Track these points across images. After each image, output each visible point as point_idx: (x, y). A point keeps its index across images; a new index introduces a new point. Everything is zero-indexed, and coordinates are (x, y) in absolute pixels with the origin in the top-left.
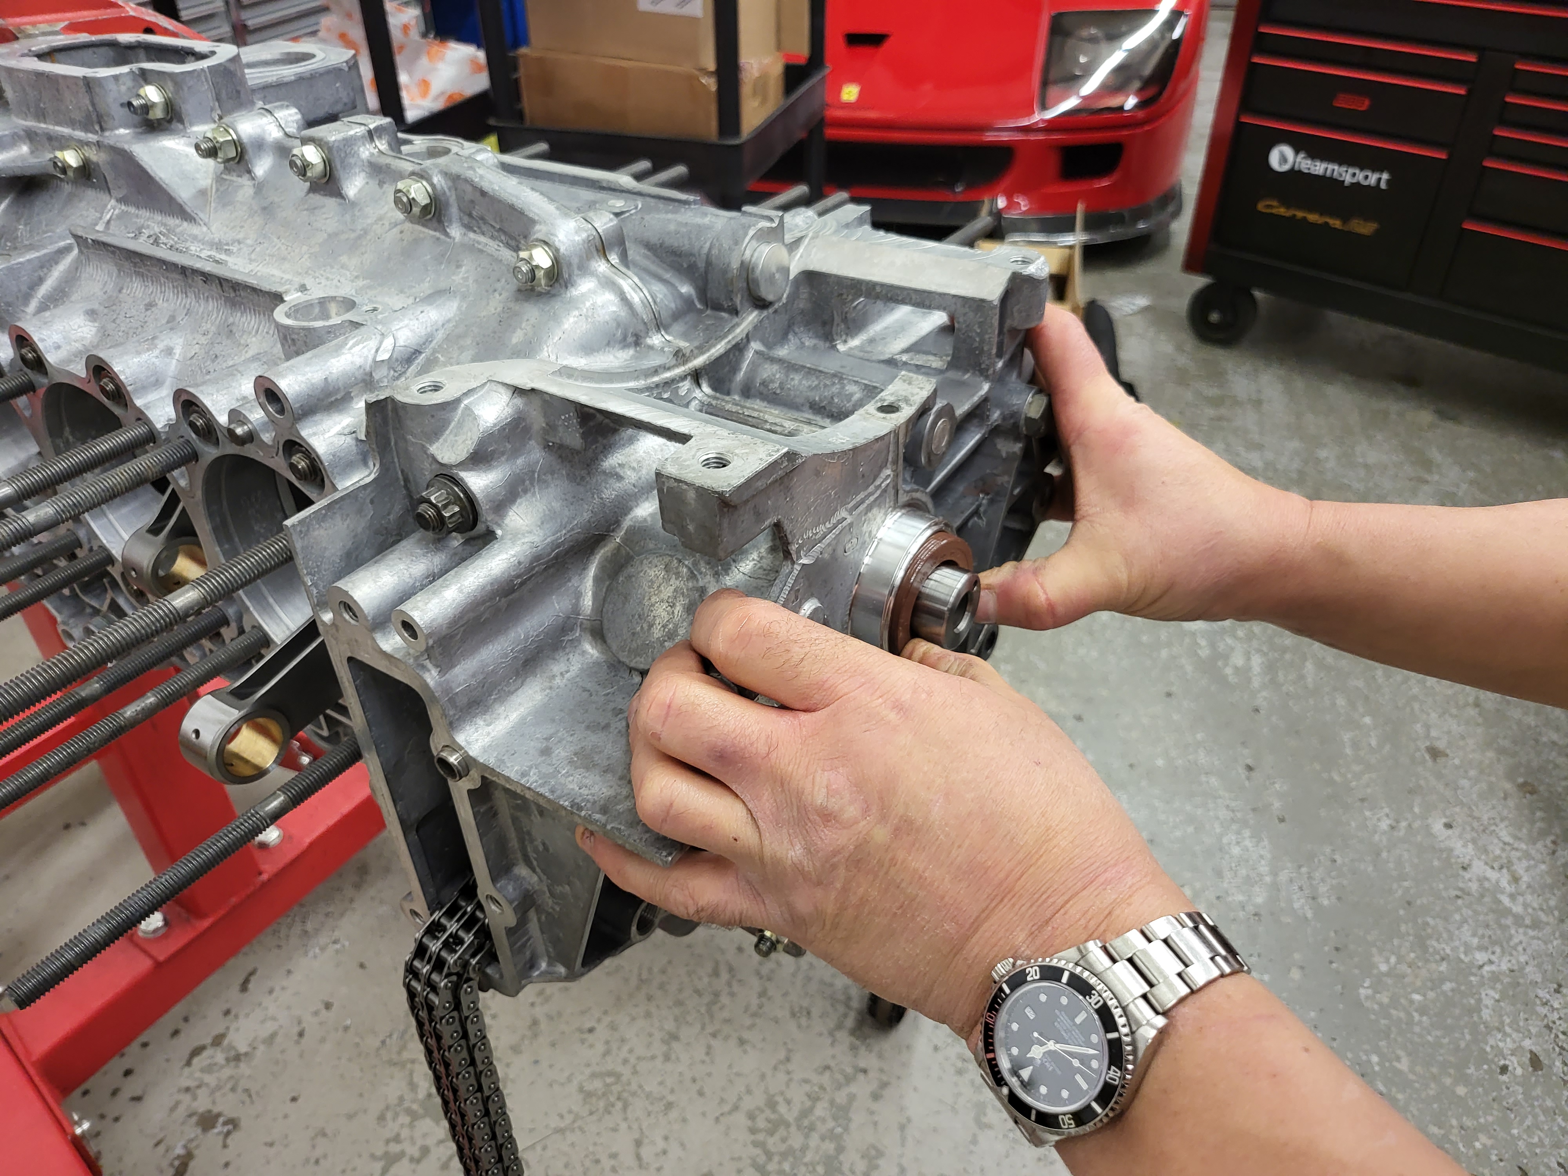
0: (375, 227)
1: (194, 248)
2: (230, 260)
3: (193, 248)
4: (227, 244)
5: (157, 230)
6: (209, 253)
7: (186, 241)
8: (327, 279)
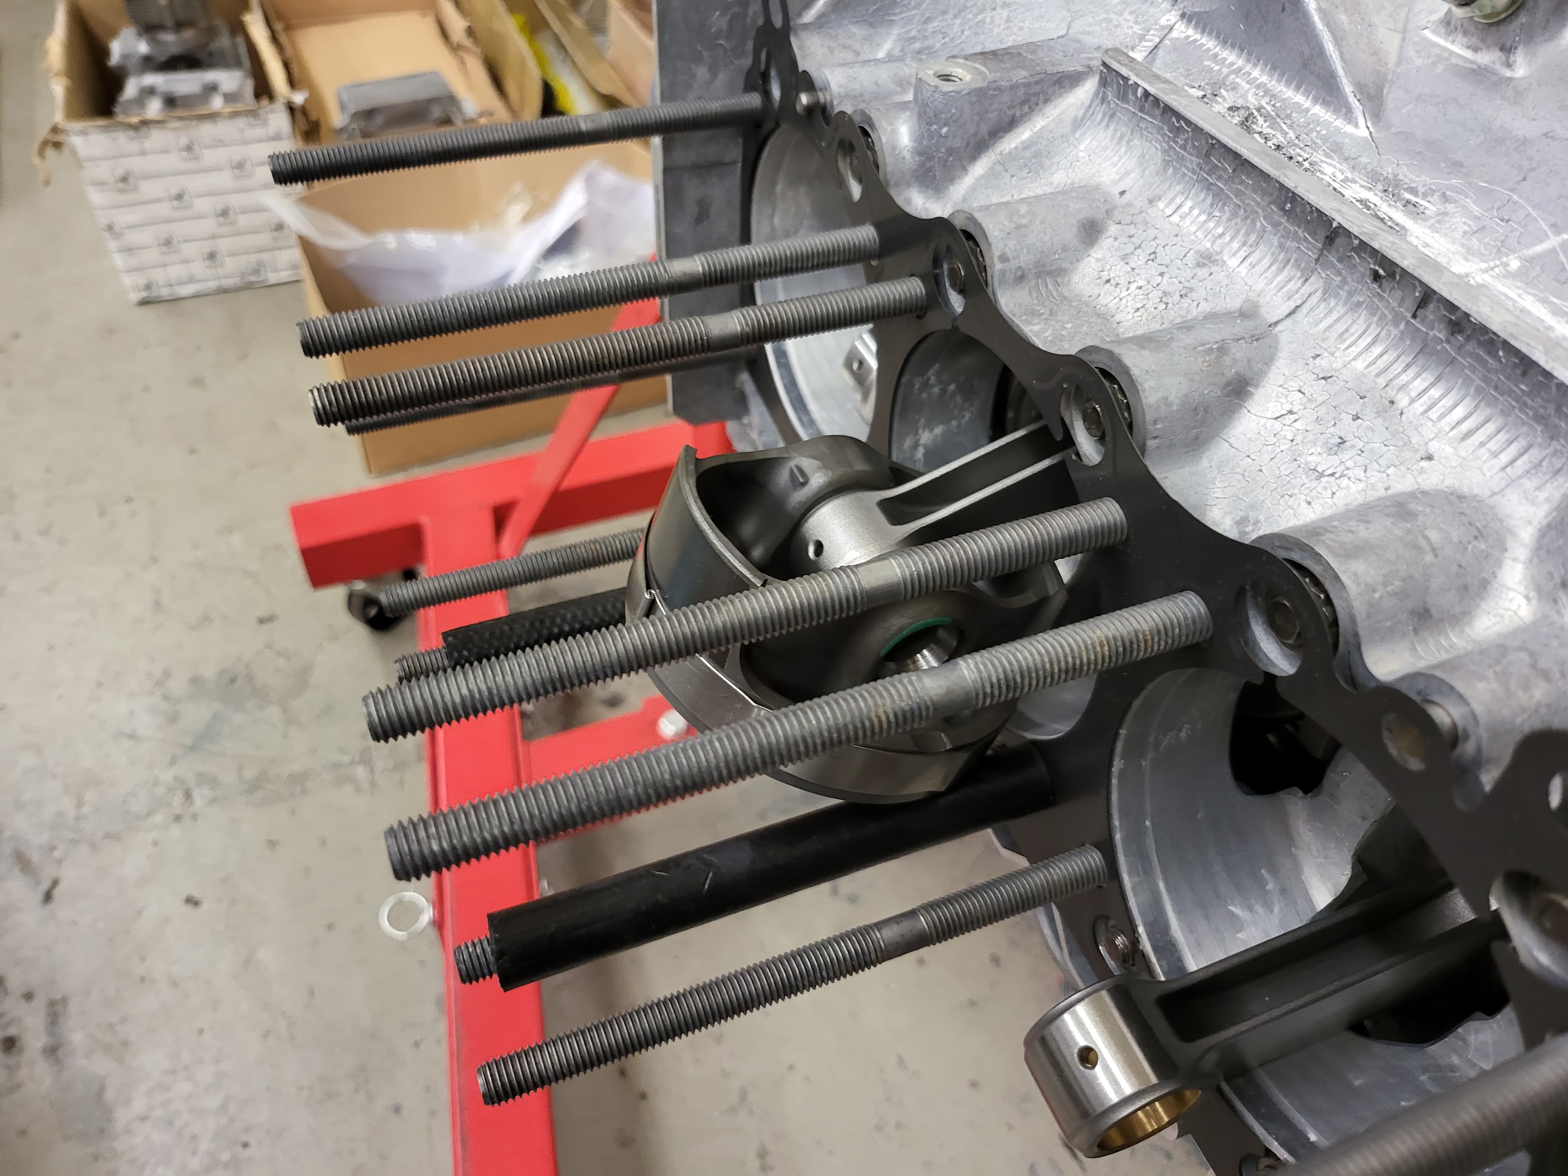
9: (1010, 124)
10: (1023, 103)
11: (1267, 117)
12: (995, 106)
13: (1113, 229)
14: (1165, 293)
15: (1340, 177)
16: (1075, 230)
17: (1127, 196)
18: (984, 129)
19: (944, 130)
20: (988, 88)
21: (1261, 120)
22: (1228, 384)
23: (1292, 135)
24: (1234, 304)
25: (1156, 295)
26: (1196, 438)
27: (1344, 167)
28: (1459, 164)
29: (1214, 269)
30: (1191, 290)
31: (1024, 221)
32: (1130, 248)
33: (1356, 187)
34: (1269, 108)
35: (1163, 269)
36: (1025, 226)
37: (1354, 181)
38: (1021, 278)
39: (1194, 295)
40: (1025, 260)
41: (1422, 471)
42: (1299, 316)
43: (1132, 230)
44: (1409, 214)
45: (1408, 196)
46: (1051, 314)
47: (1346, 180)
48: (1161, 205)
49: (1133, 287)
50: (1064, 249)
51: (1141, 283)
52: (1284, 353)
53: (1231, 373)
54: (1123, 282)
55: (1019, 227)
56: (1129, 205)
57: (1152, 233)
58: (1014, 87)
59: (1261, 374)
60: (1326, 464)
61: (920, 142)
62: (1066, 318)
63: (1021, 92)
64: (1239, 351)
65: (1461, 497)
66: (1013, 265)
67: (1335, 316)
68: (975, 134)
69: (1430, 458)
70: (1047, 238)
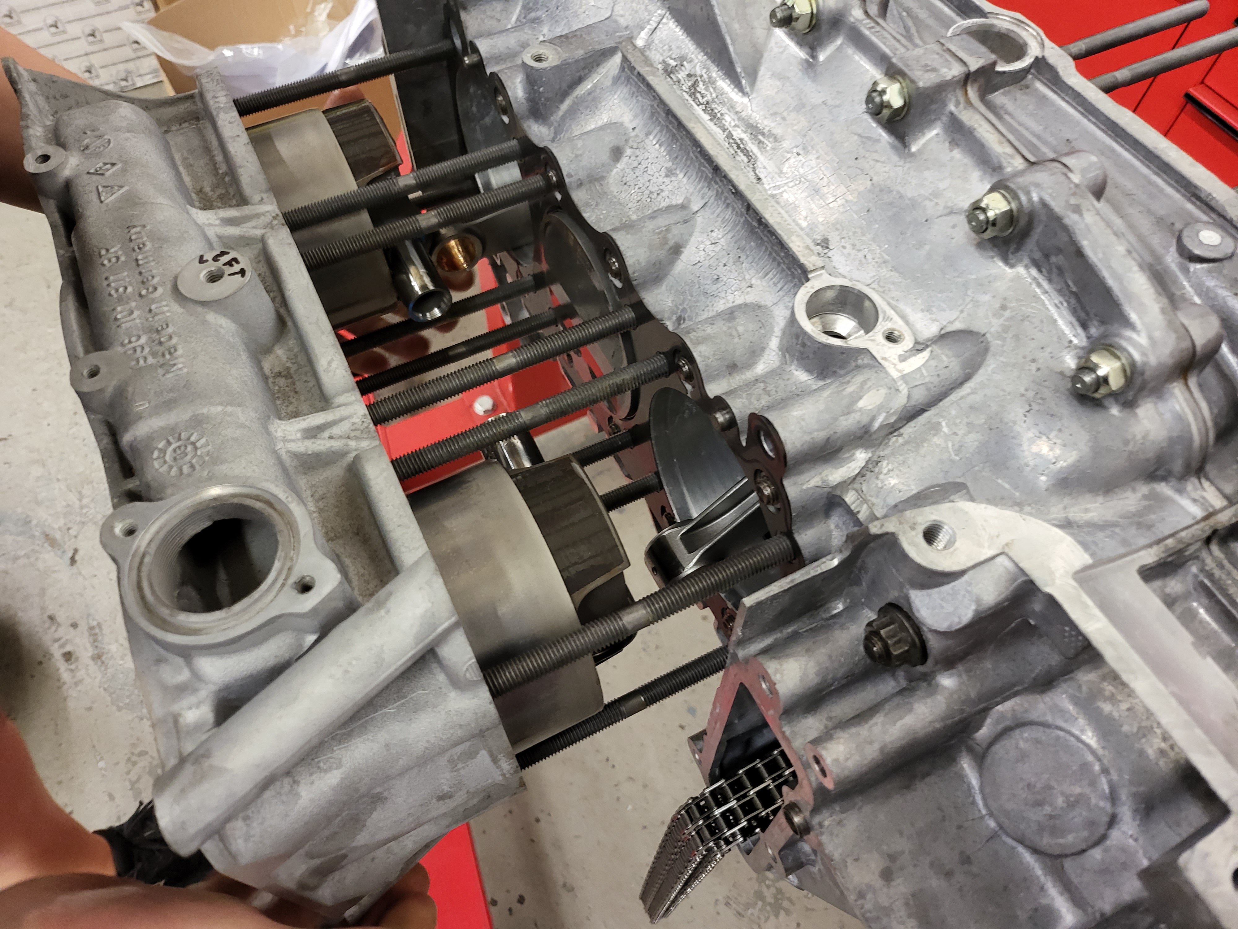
0: (927, 203)
1: (729, 120)
2: (762, 159)
3: (727, 118)
4: (763, 134)
5: (698, 71)
6: (743, 136)
7: (723, 103)
8: (854, 245)
9: (580, 80)
10: (584, 68)
11: (704, 82)
12: (568, 73)
13: (629, 152)
14: (651, 192)
15: (733, 124)
16: (608, 154)
17: (636, 130)
18: (564, 86)
19: (541, 89)
20: (562, 64)
21: (701, 84)
22: (671, 248)
23: (714, 95)
24: (679, 201)
25: (647, 192)
26: (657, 277)
27: (736, 117)
28: (784, 119)
29: (673, 179)
30: (662, 190)
31: (580, 152)
32: (635, 164)
33: (739, 130)
34: (705, 76)
35: (650, 177)
36: (581, 155)
37: (738, 126)
38: (580, 185)
39: (663, 194)
40: (582, 175)
41: (748, 293)
42: (707, 209)
43: (637, 152)
44: (760, 149)
45: (760, 137)
46: (596, 205)
47: (735, 126)
48: (651, 137)
49: (637, 187)
50: (603, 165)
51: (640, 185)
52: (698, 229)
53: (671, 243)
54: (632, 184)
55: (576, 156)
56: (637, 136)
57: (647, 155)
58: (577, 61)
59: (687, 241)
60: (712, 289)
61: (530, 94)
62: (603, 207)
63: (582, 64)
64: (676, 231)
65: (760, 307)
66: (575, 178)
67: (720, 209)
68: (560, 88)
69: (751, 287)
70: (593, 161)
